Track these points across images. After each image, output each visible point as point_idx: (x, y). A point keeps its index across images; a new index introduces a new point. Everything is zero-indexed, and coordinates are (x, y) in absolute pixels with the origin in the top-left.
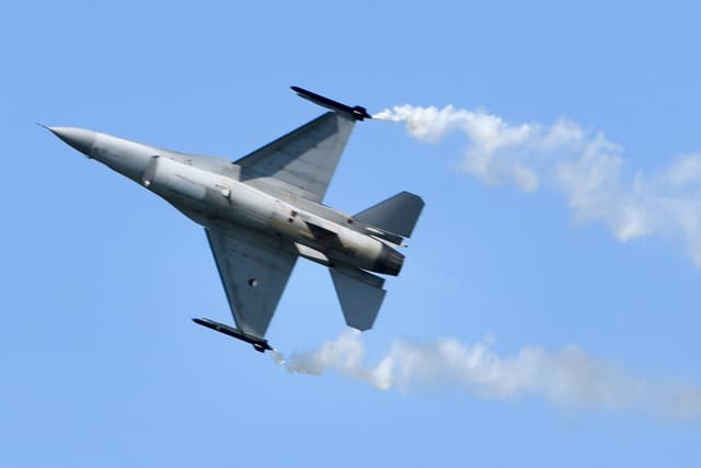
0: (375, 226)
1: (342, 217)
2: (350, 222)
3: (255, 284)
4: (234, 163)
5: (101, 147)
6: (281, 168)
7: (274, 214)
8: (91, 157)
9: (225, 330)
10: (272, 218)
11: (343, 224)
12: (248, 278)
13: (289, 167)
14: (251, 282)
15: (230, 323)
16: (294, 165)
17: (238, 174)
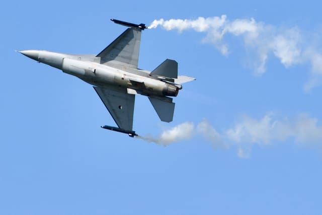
0: (161, 75)
1: (147, 74)
2: (150, 75)
3: (121, 108)
4: (97, 56)
5: (42, 57)
6: (117, 56)
7: (115, 77)
8: (40, 62)
9: (114, 129)
10: (115, 79)
11: (148, 77)
12: (118, 106)
13: (119, 55)
14: (120, 107)
15: (116, 126)
16: (121, 54)
17: (100, 61)
